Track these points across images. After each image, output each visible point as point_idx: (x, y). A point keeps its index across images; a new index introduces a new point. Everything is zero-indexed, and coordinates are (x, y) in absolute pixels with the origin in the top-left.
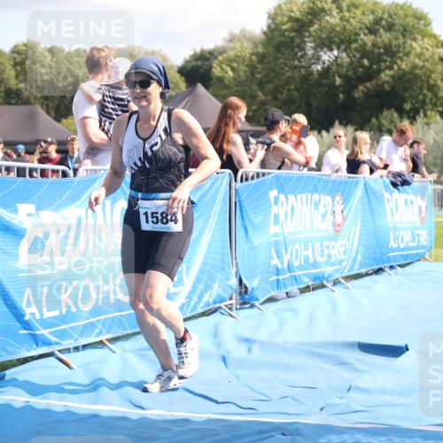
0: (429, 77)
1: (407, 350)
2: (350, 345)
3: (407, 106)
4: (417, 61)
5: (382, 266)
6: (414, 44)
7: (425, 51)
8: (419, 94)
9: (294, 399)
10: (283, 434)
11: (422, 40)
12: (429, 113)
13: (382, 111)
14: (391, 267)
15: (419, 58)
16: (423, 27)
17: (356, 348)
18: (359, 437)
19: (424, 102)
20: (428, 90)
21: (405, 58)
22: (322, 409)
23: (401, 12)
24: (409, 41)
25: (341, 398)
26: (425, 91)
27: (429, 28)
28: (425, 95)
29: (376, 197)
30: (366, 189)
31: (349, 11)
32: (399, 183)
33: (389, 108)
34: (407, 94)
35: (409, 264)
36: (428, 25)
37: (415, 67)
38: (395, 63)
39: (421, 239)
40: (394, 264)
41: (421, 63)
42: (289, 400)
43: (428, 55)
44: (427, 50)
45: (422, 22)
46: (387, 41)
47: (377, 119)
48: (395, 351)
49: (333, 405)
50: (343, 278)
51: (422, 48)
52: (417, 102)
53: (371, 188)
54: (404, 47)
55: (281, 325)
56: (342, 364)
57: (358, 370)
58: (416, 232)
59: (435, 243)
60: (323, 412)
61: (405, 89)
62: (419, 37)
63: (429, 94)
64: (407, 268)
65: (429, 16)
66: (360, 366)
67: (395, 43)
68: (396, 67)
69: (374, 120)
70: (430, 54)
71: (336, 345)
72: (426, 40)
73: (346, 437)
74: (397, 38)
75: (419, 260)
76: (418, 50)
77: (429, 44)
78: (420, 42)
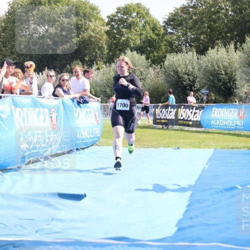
0: (99, 42)
1: (85, 196)
2: (53, 195)
3: (87, 59)
4: (92, 33)
5: (72, 148)
6: (91, 24)
7: (96, 27)
8: (93, 52)
9: (21, 226)
10: (14, 247)
11: (95, 21)
12: (98, 63)
13: (73, 61)
14: (77, 149)
15: (93, 31)
16: (95, 14)
17: (57, 196)
18: (58, 247)
19: (96, 56)
20: (98, 50)
21: (85, 32)
22: (37, 232)
23: (83, 6)
24: (88, 22)
25: (47, 225)
26: (97, 50)
27: (99, 15)
28: (96, 52)
29: (69, 110)
30: (63, 105)
31: (55, 4)
32: (82, 102)
33: (76, 59)
34: (87, 52)
35: (87, 147)
36: (98, 13)
37: (91, 36)
38: (80, 34)
39: (97, 133)
40: (79, 147)
41: (94, 35)
42: (18, 227)
43: (98, 30)
44: (98, 27)
45: (95, 11)
46: (76, 21)
47: (70, 65)
48: (78, 197)
49: (43, 229)
50: (50, 156)
51: (95, 26)
52: (92, 56)
53: (66, 105)
54: (85, 25)
55: (14, 183)
56: (49, 205)
57: (57, 209)
58: (94, 129)
59: (102, 136)
60: (38, 233)
61: (85, 49)
62: (93, 20)
63: (99, 52)
64: (86, 150)
65: (98, 8)
66: (59, 206)
67: (80, 23)
68: (80, 36)
69: (68, 66)
70: (99, 30)
71: (45, 195)
72: (97, 21)
73: (50, 247)
74: (81, 20)
75: (92, 145)
76: (93, 27)
77: (99, 24)
78: (94, 23)
